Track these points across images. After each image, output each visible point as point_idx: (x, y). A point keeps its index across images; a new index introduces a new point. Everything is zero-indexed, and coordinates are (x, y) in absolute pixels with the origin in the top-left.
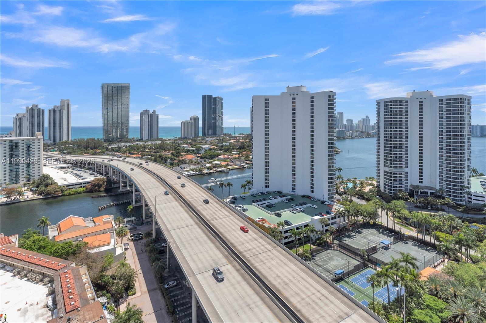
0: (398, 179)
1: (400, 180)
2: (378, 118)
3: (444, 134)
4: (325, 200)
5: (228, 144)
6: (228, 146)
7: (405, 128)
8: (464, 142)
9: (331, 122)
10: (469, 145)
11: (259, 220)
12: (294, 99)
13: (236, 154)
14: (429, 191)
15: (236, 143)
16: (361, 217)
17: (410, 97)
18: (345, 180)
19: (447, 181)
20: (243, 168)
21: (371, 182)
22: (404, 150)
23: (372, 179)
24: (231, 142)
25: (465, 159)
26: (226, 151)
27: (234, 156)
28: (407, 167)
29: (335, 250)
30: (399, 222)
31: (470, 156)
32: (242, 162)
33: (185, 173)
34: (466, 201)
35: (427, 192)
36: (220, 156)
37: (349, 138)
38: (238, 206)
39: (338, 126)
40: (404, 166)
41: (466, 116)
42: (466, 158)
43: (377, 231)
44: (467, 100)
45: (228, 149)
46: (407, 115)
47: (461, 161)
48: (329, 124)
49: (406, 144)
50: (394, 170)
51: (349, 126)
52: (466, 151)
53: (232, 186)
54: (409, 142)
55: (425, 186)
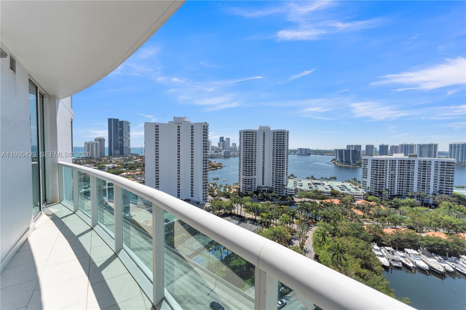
0: (250, 183)
1: (251, 184)
2: (240, 143)
4: (200, 201)
5: (134, 163)
6: (132, 164)
8: (285, 158)
9: (205, 145)
10: (287, 160)
11: (143, 221)
12: (179, 127)
13: (139, 171)
14: (267, 189)
15: (141, 162)
16: (223, 210)
17: (258, 130)
18: (218, 185)
19: (276, 182)
20: (143, 182)
21: (236, 186)
22: (254, 164)
23: (237, 184)
24: (136, 161)
25: (285, 169)
26: (130, 169)
27: (137, 172)
28: (255, 175)
29: (200, 235)
30: (245, 210)
31: (287, 166)
32: (142, 178)
33: (82, 190)
34: (285, 193)
35: (266, 190)
36: (123, 173)
37: (232, 157)
38: (128, 214)
39: (226, 148)
40: (253, 174)
41: (286, 142)
42: (285, 168)
43: (231, 218)
44: (286, 133)
45: (132, 167)
46: (256, 141)
47: (283, 169)
48: (204, 146)
49: (255, 160)
50: (248, 177)
51: (233, 148)
52: (286, 164)
53: (126, 198)
54: (257, 159)
55: (265, 186)
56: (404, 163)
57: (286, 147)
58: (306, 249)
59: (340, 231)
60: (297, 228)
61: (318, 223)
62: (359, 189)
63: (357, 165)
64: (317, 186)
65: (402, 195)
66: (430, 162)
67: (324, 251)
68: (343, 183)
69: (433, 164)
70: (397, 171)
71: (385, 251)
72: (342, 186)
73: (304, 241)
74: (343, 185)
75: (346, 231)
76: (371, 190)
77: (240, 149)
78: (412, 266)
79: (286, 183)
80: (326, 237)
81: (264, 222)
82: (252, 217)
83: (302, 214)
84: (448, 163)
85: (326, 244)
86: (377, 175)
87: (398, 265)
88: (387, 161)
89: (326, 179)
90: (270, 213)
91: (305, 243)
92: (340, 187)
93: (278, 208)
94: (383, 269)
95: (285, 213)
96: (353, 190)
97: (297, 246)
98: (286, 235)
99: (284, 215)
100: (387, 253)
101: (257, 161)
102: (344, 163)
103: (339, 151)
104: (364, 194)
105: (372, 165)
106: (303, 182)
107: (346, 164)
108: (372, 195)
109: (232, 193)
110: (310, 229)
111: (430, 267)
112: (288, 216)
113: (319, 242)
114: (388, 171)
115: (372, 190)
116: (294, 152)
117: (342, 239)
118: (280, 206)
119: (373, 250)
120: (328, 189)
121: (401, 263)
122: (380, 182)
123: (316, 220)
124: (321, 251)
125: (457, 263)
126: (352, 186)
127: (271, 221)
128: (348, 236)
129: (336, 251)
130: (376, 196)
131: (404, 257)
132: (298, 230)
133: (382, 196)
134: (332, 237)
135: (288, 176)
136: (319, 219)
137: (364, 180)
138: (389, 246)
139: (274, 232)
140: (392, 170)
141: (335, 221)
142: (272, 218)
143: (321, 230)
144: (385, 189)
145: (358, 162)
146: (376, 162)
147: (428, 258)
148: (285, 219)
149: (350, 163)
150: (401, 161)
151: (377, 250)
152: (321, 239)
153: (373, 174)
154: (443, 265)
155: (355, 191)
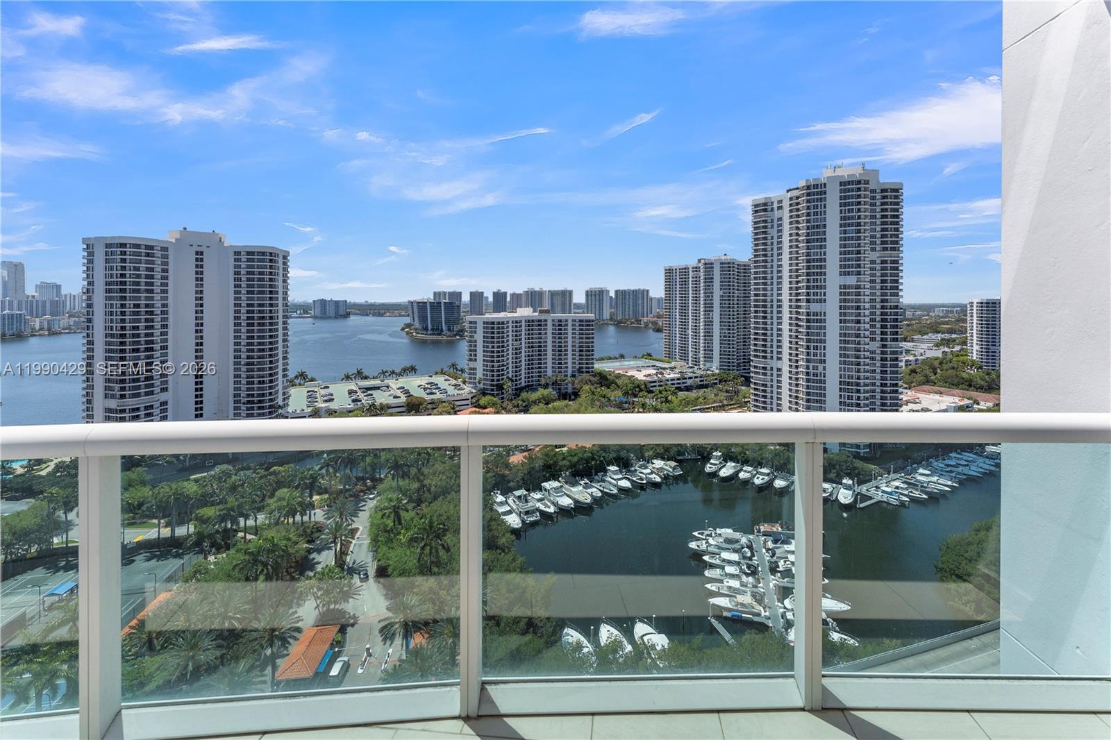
2: (89, 284)
3: (244, 316)
7: (160, 305)
8: (277, 330)
17: (173, 241)
25: (278, 359)
28: (165, 390)
31: (286, 352)
41: (280, 284)
42: (280, 356)
44: (281, 257)
47: (271, 362)
52: (280, 344)
54: (170, 337)
56: (532, 326)
57: (280, 296)
58: (354, 563)
59: (433, 489)
60: (326, 516)
61: (380, 487)
62: (463, 386)
63: (455, 335)
64: (372, 395)
65: (532, 385)
66: (567, 321)
67: (399, 551)
68: (431, 376)
69: (570, 323)
70: (523, 341)
71: (514, 501)
72: (429, 386)
73: (345, 545)
74: (432, 383)
75: (444, 484)
76: (484, 384)
77: (90, 306)
78: (553, 511)
79: (284, 400)
80: (403, 513)
81: (210, 536)
82: (156, 536)
83: (335, 475)
84: (587, 321)
85: (402, 531)
86: (493, 352)
87: (534, 518)
88: (508, 322)
89: (393, 372)
90: (232, 501)
91: (348, 548)
92: (424, 389)
93: (261, 478)
94: (513, 537)
95: (284, 487)
96: (451, 391)
97: (327, 566)
98: (290, 550)
99: (283, 492)
100: (518, 503)
101: (170, 344)
102: (429, 332)
103: (418, 306)
104: (472, 395)
105: (484, 332)
106: (333, 388)
107: (433, 334)
108: (488, 394)
109: (49, 474)
110: (361, 509)
111: (576, 501)
112: (296, 493)
113: (386, 531)
114: (510, 342)
115: (487, 385)
116: (304, 309)
117: (435, 505)
118: (267, 469)
119: (496, 507)
120: (399, 397)
121: (538, 514)
122: (499, 367)
123: (374, 480)
124: (392, 554)
125: (603, 481)
126: (449, 382)
127: (238, 523)
128: (449, 493)
129: (428, 537)
130: (493, 395)
131: (540, 500)
132: (328, 522)
133: (502, 393)
134: (414, 508)
135: (289, 378)
136: (382, 476)
137: (472, 364)
138: (518, 488)
139: (251, 553)
140: (516, 340)
141: (419, 470)
142: (242, 515)
143: (391, 500)
144: (508, 377)
145: (457, 328)
146: (490, 324)
147: (572, 488)
148: (288, 505)
149: (442, 330)
150: (529, 321)
151: (501, 504)
152: (390, 523)
153: (487, 352)
154: (590, 491)
155: (456, 392)
